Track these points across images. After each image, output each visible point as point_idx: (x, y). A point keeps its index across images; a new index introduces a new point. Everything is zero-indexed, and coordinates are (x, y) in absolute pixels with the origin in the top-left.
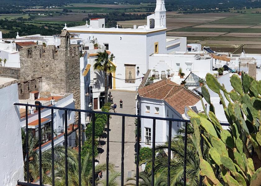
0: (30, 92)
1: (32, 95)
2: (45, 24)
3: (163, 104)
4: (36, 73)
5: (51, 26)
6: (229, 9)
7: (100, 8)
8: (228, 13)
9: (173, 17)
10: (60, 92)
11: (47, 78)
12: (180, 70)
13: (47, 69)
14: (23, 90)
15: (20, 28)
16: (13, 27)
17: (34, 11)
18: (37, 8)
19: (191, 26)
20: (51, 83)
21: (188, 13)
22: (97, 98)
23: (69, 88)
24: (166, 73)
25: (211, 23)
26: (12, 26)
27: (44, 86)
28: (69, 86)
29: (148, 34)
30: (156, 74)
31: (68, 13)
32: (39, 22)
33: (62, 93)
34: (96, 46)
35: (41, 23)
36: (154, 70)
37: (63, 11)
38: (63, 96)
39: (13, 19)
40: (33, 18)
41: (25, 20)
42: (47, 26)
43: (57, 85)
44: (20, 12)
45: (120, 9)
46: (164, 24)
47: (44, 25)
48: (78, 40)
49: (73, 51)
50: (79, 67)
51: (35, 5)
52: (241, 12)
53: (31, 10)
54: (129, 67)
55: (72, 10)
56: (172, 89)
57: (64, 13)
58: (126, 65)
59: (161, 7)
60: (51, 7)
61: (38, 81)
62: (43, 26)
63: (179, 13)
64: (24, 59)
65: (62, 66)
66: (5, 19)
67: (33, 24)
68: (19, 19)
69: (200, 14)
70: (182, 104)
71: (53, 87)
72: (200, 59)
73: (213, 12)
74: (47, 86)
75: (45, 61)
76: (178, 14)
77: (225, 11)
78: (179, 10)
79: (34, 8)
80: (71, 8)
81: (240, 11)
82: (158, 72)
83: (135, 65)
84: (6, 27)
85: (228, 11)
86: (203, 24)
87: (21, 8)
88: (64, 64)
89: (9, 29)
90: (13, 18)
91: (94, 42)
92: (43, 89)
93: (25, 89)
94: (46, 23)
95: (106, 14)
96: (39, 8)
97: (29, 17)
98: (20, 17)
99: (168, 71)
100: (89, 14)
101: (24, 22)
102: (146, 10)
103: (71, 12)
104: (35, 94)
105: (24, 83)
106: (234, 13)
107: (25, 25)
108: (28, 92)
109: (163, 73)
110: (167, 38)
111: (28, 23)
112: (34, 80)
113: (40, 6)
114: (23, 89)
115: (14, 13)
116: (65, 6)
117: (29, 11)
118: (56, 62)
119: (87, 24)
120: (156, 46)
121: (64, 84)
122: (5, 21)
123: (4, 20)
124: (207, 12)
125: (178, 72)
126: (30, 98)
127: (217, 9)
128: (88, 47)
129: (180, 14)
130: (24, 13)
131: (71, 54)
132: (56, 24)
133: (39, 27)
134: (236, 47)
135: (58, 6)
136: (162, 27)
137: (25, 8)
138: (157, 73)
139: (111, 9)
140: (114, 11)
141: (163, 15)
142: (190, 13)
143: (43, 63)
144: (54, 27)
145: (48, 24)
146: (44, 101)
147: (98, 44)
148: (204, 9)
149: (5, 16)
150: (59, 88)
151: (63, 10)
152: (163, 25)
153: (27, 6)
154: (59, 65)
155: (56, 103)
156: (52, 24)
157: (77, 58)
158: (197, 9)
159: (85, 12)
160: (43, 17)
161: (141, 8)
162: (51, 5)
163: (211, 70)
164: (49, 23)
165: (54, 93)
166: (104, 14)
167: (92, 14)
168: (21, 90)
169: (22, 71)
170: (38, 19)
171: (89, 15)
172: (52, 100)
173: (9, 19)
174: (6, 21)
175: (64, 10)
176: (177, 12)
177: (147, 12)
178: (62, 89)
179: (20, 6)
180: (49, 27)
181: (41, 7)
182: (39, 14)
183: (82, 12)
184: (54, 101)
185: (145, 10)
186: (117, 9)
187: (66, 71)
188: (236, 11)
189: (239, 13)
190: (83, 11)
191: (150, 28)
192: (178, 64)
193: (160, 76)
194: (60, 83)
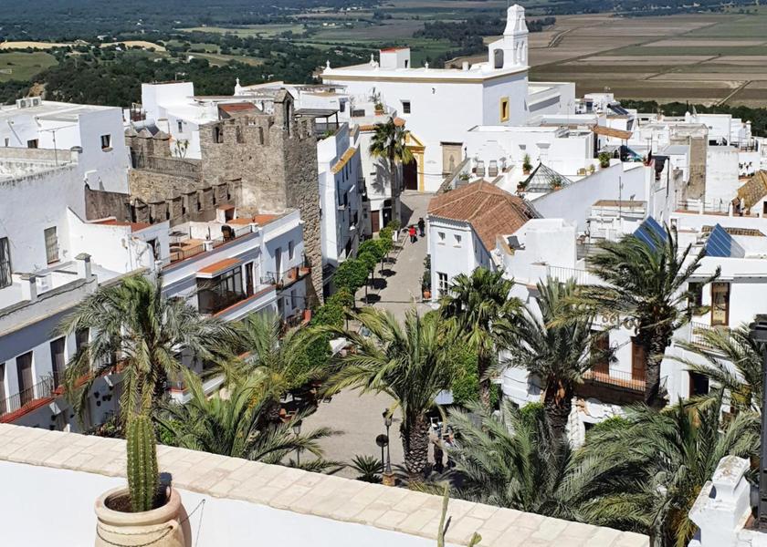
0: (218, 206)
1: (221, 214)
2: (336, 44)
3: (469, 228)
4: (232, 171)
5: (349, 48)
6: (722, 4)
7: (450, 10)
8: (718, 15)
9: (601, 25)
10: (275, 207)
11: (251, 180)
12: (527, 159)
13: (251, 163)
14: (202, 205)
15: (284, 55)
16: (272, 53)
17: (315, 19)
18: (322, 12)
19: (639, 45)
20: (259, 189)
21: (633, 15)
22: (378, 211)
23: (294, 200)
24: (500, 164)
25: (680, 36)
26: (270, 50)
27: (246, 195)
28: (294, 194)
29: (487, 82)
30: (480, 166)
31: (384, 22)
32: (323, 41)
33: (280, 208)
34: (379, 109)
35: (328, 44)
36: (476, 160)
37: (374, 17)
38: (280, 213)
39: (274, 35)
40: (312, 32)
41: (298, 36)
42: (339, 49)
43: (270, 193)
44: (287, 21)
45: (491, 10)
46: (523, 59)
47: (335, 46)
48: (340, 97)
49: (301, 129)
50: (316, 158)
51: (316, 6)
52: (748, 13)
53: (308, 15)
54: (450, 147)
55: (393, 15)
56: (486, 200)
57: (375, 20)
58: (443, 144)
59: (517, 25)
60: (348, 9)
61: (234, 185)
62: (331, 49)
63: (614, 16)
64: (208, 144)
65: (278, 158)
66: (257, 34)
67: (312, 45)
68: (285, 35)
69: (659, 17)
70: (495, 230)
71: (263, 198)
72: (567, 135)
73: (688, 11)
74: (251, 195)
75: (246, 149)
76: (612, 19)
77: (713, 10)
78: (615, 9)
79: (314, 12)
80: (390, 11)
81: (745, 9)
82: (482, 162)
83: (461, 144)
84: (257, 52)
85: (720, 9)
86: (665, 38)
87: (289, 12)
88: (282, 154)
89: (263, 57)
90: (273, 33)
91: (375, 100)
92: (244, 202)
93: (205, 202)
94: (339, 42)
95: (461, 21)
96: (326, 12)
97: (305, 31)
98: (287, 30)
99: (504, 159)
100: (427, 22)
101: (293, 42)
102: (544, 12)
103: (390, 18)
104: (226, 212)
105: (205, 190)
106: (734, 13)
107: (297, 47)
108: (212, 207)
109: (493, 165)
110: (529, 85)
111: (302, 42)
112: (225, 184)
113: (325, 6)
114: (201, 201)
115: (275, 22)
116: (378, 7)
117: (305, 18)
118: (266, 150)
119: (372, 61)
120: (505, 104)
121: (282, 192)
122: (256, 39)
123: (255, 37)
124: (676, 13)
125: (523, 163)
126: (218, 219)
127: (696, 5)
128: (363, 111)
129: (616, 19)
130: (295, 21)
131: (297, 135)
132: (358, 45)
133: (325, 52)
134: (734, 87)
135: (364, 6)
136: (519, 64)
137: (297, 13)
138: (480, 164)
139: (471, 10)
140: (477, 14)
141: (520, 40)
142: (638, 15)
143: (244, 153)
144: (354, 52)
145: (343, 44)
146: (238, 225)
147: (384, 104)
148: (668, 7)
149: (257, 29)
150: (274, 200)
151: (372, 14)
152: (521, 62)
153: (302, 8)
154: (273, 157)
155: (260, 229)
156: (350, 45)
157: (309, 141)
158: (652, 8)
159: (418, 19)
160: (333, 30)
161: (535, 7)
162: (349, 5)
163: (587, 157)
164: (346, 42)
165: (264, 208)
166: (457, 22)
167: (432, 22)
168: (199, 204)
169: (205, 166)
170: (321, 35)
171: (425, 24)
172: (253, 224)
173: (265, 36)
174: (259, 39)
175: (376, 15)
176: (611, 14)
177: (546, 17)
178: (279, 200)
179: (286, 9)
180: (345, 50)
181: (328, 9)
182: (325, 24)
183: (413, 18)
184: (256, 226)
185: (542, 11)
186: (484, 11)
187: (286, 167)
188: (737, 10)
189: (743, 13)
190: (414, 15)
191: (496, 67)
192: (523, 147)
193: (487, 171)
194: (275, 189)
